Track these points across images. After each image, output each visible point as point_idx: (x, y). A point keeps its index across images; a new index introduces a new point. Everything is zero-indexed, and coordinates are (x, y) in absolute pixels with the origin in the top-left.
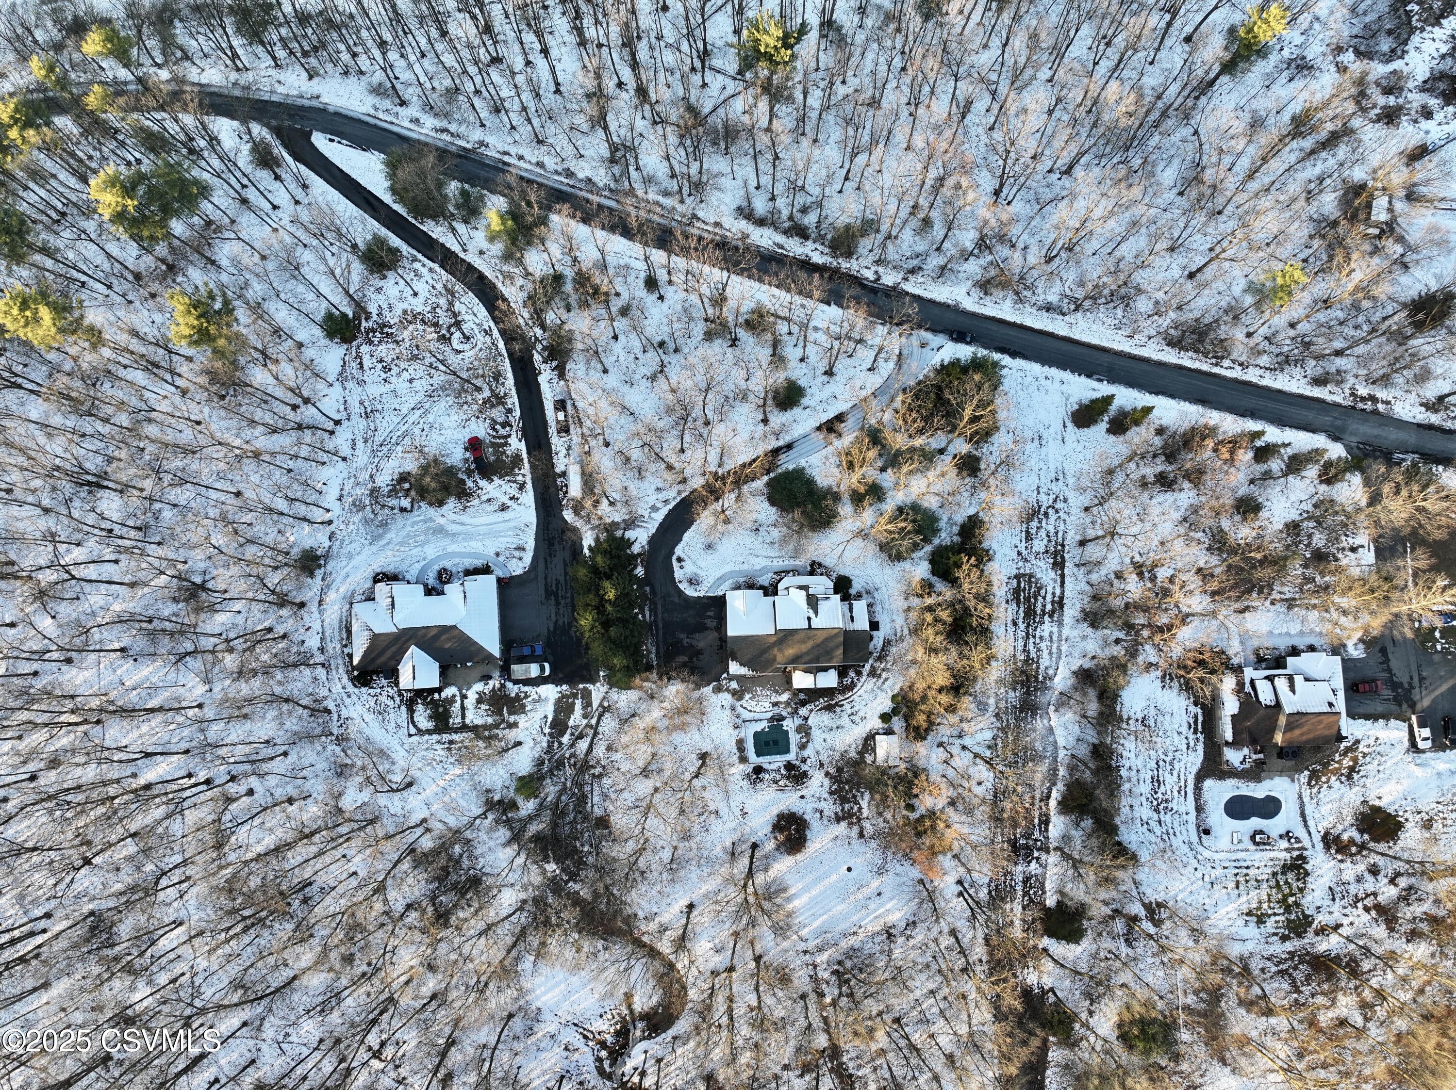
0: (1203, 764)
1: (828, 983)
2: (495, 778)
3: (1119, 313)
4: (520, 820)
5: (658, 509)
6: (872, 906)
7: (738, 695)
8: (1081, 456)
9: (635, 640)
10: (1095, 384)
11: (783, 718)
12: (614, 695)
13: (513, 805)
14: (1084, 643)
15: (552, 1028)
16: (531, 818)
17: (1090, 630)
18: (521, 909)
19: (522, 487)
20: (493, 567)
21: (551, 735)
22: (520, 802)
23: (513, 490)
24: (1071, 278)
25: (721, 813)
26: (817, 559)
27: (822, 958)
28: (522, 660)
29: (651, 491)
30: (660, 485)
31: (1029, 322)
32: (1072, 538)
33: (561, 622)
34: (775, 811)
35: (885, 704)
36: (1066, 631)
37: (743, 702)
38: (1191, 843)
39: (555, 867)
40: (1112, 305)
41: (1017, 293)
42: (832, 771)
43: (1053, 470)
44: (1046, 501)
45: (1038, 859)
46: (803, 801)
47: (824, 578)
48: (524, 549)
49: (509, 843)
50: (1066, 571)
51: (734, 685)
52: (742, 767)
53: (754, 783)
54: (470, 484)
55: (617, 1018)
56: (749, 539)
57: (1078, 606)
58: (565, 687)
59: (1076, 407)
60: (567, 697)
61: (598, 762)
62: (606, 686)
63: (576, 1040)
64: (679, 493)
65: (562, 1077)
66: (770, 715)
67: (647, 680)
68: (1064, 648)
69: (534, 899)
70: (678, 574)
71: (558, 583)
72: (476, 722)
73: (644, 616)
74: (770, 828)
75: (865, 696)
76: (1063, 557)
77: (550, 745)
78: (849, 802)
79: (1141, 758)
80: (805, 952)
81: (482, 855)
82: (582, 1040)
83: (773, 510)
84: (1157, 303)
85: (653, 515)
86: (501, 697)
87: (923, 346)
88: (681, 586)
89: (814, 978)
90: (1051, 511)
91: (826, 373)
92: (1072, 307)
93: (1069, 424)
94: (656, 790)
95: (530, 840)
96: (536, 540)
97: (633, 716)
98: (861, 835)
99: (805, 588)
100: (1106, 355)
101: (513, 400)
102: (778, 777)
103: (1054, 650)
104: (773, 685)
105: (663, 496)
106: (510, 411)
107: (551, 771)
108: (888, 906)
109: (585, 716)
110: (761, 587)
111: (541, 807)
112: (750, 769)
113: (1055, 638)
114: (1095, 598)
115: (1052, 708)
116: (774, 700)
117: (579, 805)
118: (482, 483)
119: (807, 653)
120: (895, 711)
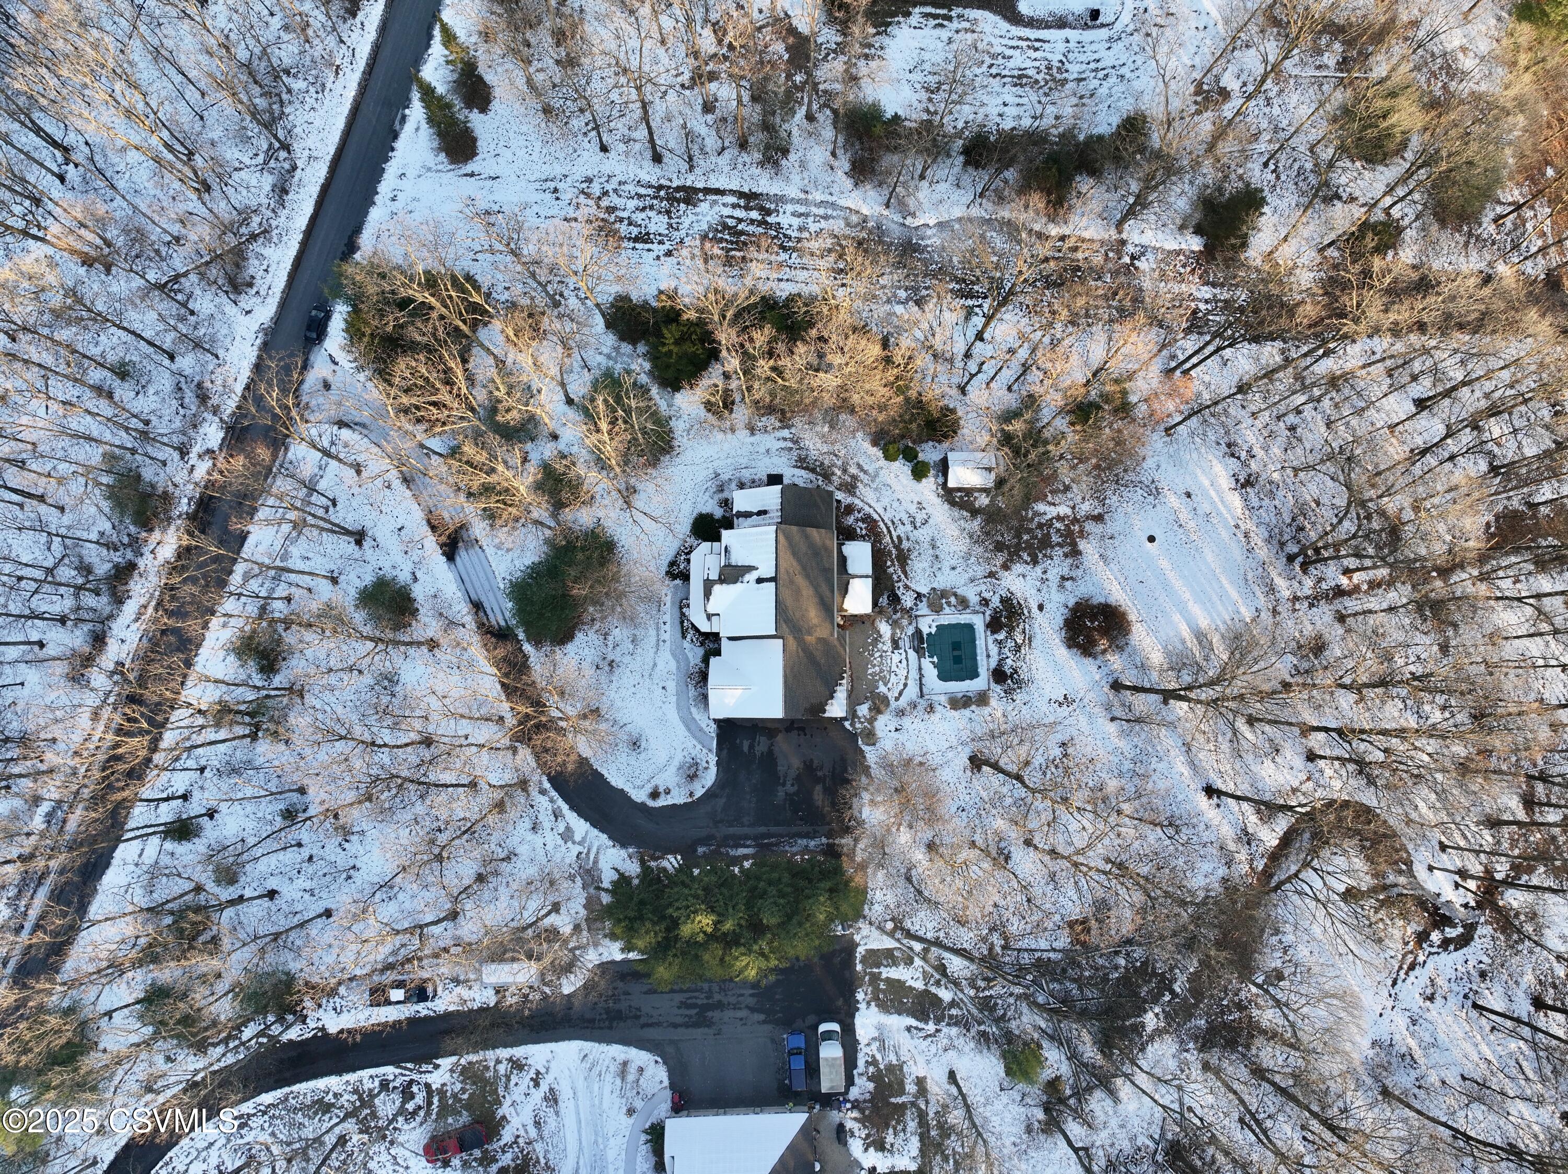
0: (995, 12)
1: (1320, 580)
2: (1008, 1118)
3: (298, 85)
4: (1076, 1075)
5: (568, 828)
6: (1205, 507)
7: (879, 705)
8: (521, 153)
9: (786, 877)
10: (409, 127)
11: (918, 632)
12: (876, 911)
13: (1053, 1085)
14: (812, 166)
15: (1401, 1021)
16: (1074, 1057)
17: (792, 157)
18: (1217, 1072)
19: (518, 1065)
20: (653, 1119)
21: (938, 1021)
22: (1047, 1074)
23: (523, 1081)
24: (237, 155)
25: (1066, 738)
26: (664, 568)
27: (1284, 588)
28: (813, 1069)
29: (538, 840)
30: (528, 825)
31: (301, 221)
32: (650, 173)
33: (751, 1001)
34: (1062, 652)
35: (900, 469)
36: (793, 192)
37: (891, 696)
38: (1110, 39)
39: (1150, 1015)
40: (285, 97)
41: (254, 237)
42: (1000, 558)
43: (541, 196)
44: (588, 209)
45: (1133, 258)
46: (1047, 606)
47: (693, 556)
48: (625, 1064)
49: (1112, 1093)
50: (700, 185)
51: (863, 710)
52: (993, 702)
53: (1020, 683)
54: (506, 1159)
55: (1382, 914)
56: (625, 678)
57: (757, 171)
58: (860, 996)
59: (442, 156)
60: (876, 990)
61: (984, 940)
62: (861, 924)
63: (1417, 982)
64: (543, 792)
65: (1475, 1006)
66: (912, 655)
67: (851, 855)
68: (818, 196)
69: (1200, 1050)
70: (678, 798)
71: (684, 1005)
72: (915, 1152)
73: (746, 857)
74: (1088, 661)
75: (885, 501)
76: (678, 189)
77: (955, 1022)
78: (1048, 535)
79: (985, 99)
80: (1275, 612)
81: (1133, 1139)
82: (1418, 971)
83: (580, 636)
84: (286, 28)
85: (577, 838)
86: (876, 1109)
87: (327, 386)
88: (699, 793)
89: (1313, 601)
90: (605, 203)
91: (359, 543)
92: (283, 154)
93: (470, 167)
94: (1028, 843)
95: (1107, 1056)
96: (609, 1041)
97: (909, 879)
98: (1099, 518)
99: (708, 586)
100: (363, 107)
101: (367, 1078)
102: (1010, 644)
103: (821, 211)
104: (865, 646)
105: (546, 820)
106: (385, 1085)
107: (1000, 1020)
108: (1206, 483)
109: (909, 962)
110: (706, 660)
111: (1055, 1038)
112: (998, 688)
113: (802, 209)
114: (743, 145)
115: (909, 221)
116: (888, 646)
117: (1053, 973)
118: (507, 1136)
119: (816, 588)
120: (910, 455)
